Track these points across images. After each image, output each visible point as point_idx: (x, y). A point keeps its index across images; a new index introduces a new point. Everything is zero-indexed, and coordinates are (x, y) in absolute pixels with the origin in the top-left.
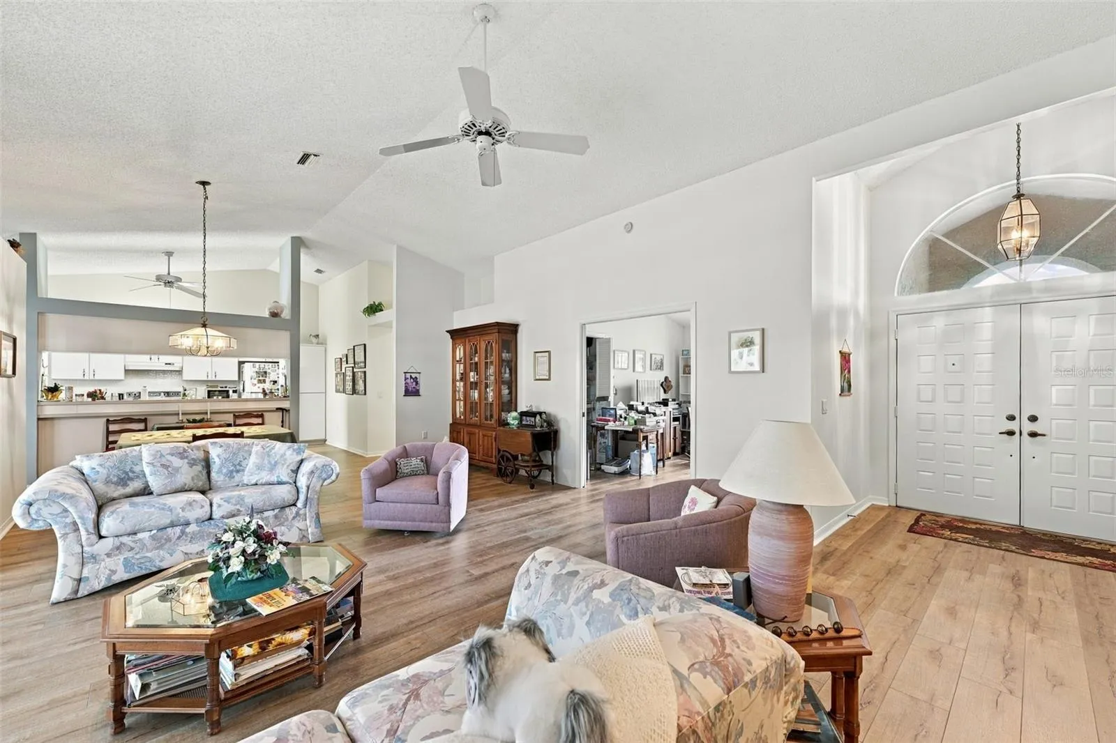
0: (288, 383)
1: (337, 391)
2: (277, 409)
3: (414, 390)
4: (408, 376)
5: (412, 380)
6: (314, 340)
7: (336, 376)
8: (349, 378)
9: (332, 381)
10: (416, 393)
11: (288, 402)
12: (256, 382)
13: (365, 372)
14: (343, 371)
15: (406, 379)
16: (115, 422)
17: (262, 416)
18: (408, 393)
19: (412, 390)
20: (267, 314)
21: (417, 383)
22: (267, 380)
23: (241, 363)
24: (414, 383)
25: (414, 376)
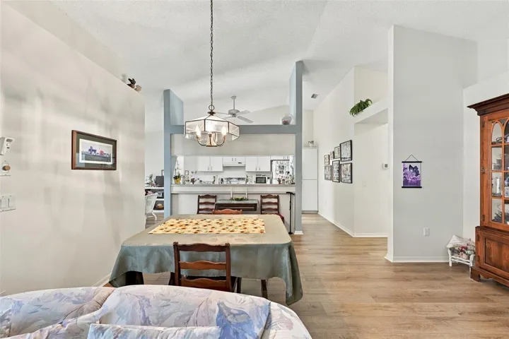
0: (294, 174)
1: (326, 179)
2: (288, 193)
3: (413, 180)
4: (407, 165)
5: (412, 171)
6: (311, 145)
7: (325, 168)
8: (335, 169)
9: (322, 172)
10: (417, 185)
11: (294, 188)
12: (278, 172)
13: (351, 164)
14: (331, 164)
15: (405, 169)
16: (203, 197)
17: (277, 197)
18: (407, 185)
19: (412, 181)
20: (281, 123)
21: (417, 174)
22: (284, 171)
23: (272, 161)
24: (414, 174)
25: (413, 165)
